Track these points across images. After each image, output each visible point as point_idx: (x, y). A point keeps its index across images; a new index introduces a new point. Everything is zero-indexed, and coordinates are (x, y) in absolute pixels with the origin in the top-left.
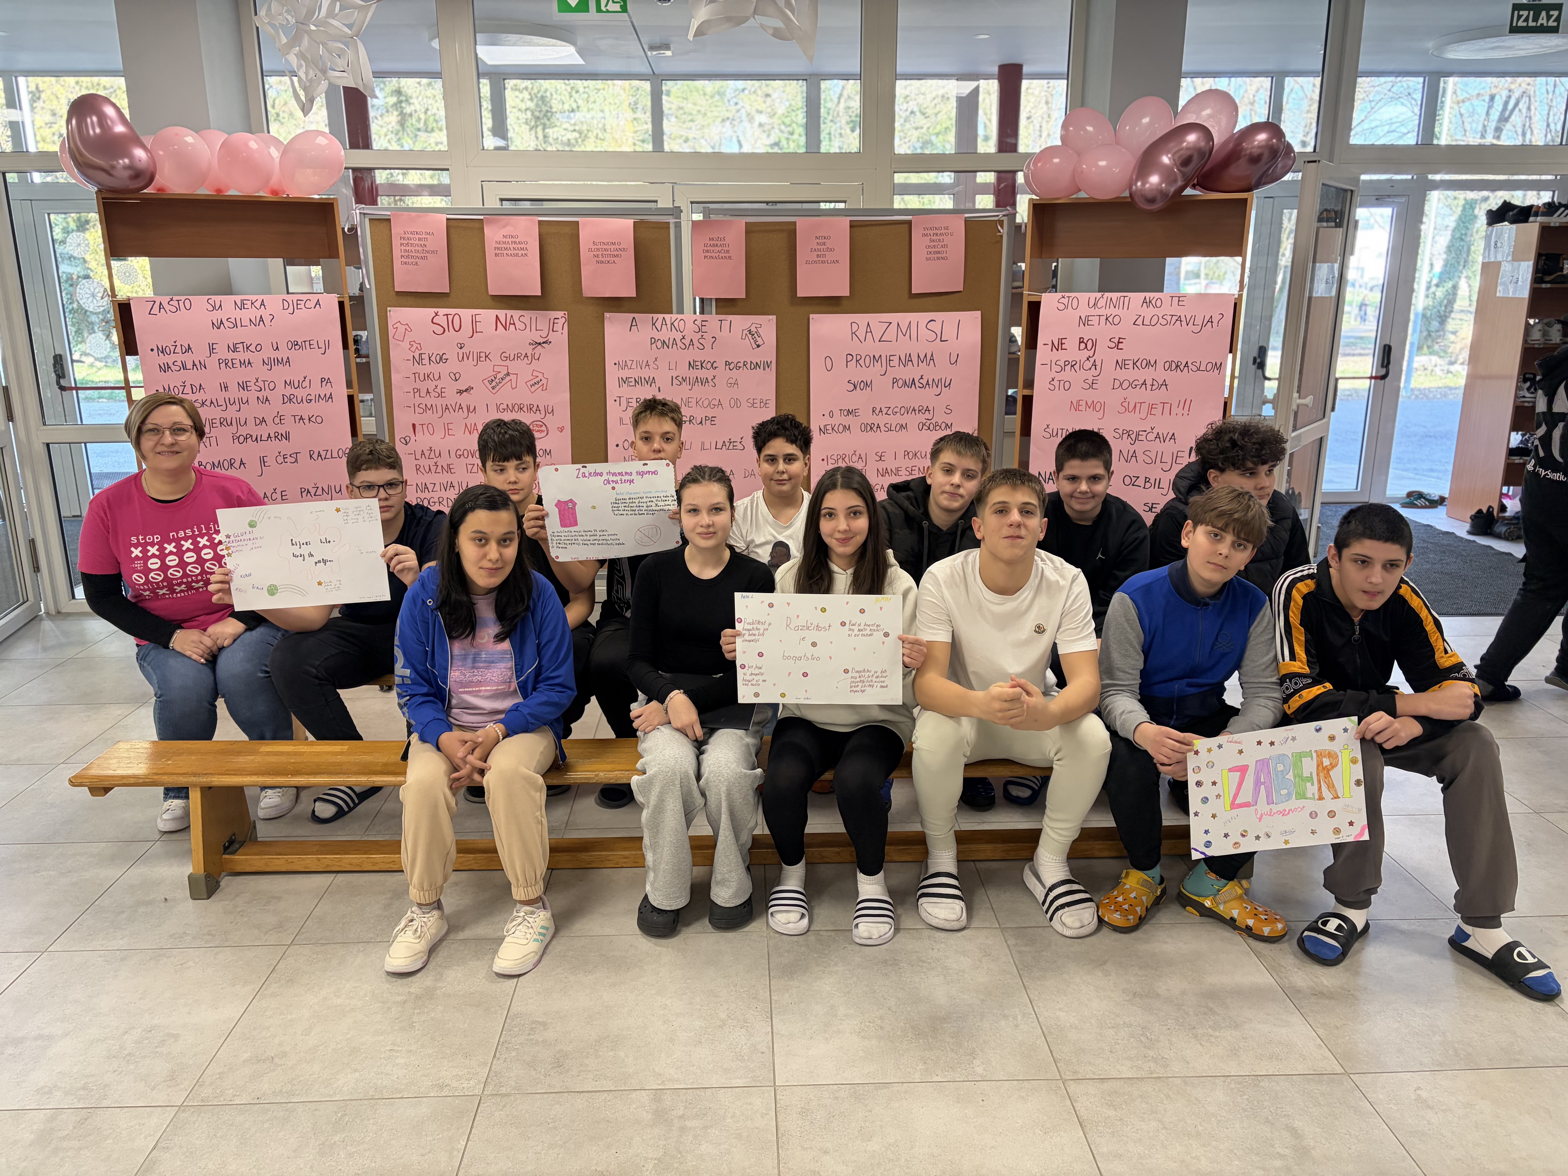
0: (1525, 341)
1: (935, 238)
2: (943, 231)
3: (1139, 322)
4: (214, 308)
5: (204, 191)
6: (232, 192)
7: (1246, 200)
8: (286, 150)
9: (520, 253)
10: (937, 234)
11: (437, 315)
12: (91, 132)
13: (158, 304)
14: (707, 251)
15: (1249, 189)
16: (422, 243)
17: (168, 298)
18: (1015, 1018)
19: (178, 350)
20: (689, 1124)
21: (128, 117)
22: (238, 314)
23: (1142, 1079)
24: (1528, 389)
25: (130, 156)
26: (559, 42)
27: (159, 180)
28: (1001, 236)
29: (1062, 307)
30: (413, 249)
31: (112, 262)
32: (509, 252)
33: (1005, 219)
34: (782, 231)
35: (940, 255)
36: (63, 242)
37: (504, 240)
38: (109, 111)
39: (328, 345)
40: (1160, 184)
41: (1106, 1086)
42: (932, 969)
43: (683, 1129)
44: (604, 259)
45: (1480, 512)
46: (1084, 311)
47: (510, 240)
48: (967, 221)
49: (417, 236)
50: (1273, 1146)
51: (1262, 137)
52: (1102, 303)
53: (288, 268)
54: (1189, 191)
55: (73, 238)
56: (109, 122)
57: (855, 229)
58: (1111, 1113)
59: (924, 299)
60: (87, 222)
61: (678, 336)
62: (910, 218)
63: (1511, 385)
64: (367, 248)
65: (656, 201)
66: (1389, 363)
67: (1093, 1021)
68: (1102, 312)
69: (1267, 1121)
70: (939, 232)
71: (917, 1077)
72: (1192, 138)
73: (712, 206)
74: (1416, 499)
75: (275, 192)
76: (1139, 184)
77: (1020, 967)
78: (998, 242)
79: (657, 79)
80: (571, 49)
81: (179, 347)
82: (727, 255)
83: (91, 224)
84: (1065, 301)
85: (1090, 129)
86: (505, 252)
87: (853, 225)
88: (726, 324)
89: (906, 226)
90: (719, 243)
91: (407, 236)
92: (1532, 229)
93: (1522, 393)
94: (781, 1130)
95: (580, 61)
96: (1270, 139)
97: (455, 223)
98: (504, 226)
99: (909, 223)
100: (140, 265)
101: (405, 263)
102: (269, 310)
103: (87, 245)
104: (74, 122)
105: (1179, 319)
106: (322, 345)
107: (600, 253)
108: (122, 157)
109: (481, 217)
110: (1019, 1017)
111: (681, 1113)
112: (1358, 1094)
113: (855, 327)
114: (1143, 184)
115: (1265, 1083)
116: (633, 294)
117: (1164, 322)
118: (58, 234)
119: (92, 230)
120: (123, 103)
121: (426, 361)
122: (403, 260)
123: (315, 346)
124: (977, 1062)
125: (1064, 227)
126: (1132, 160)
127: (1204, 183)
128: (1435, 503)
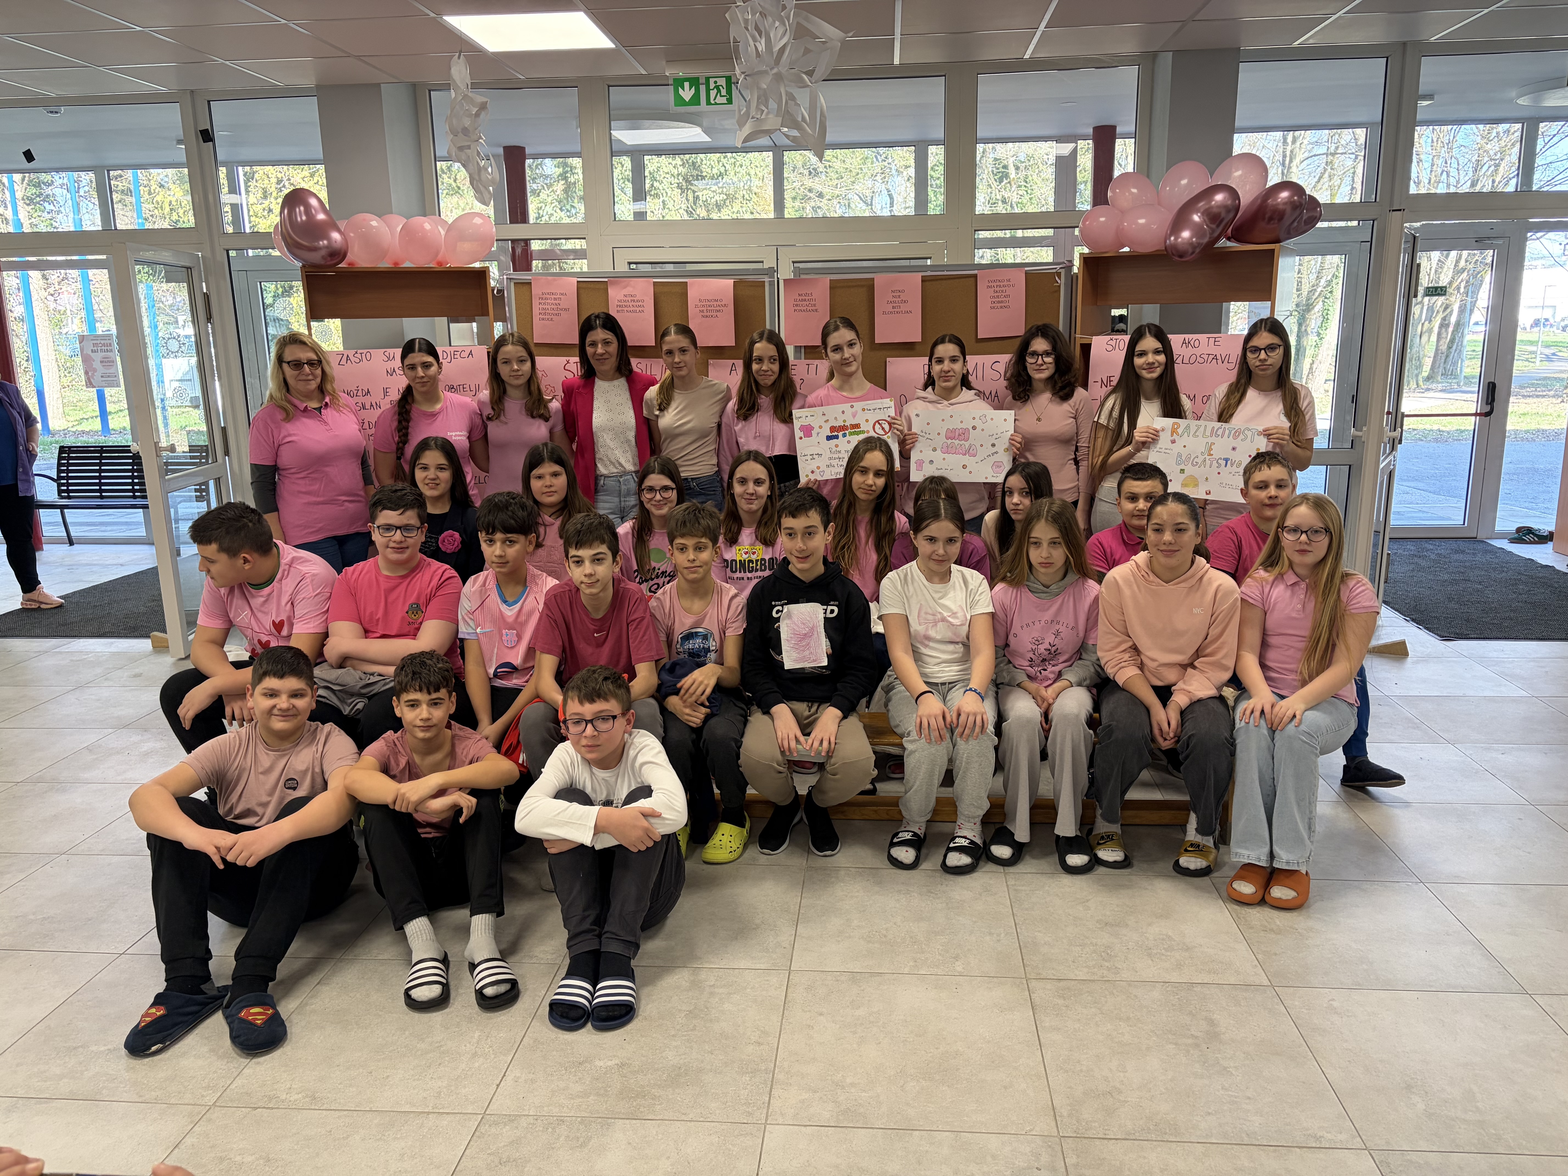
1: (998, 289)
2: (1005, 283)
4: (389, 359)
5: (385, 264)
6: (407, 264)
7: (1273, 250)
8: (450, 228)
9: (638, 309)
10: (1000, 286)
11: (568, 362)
12: (299, 219)
13: (345, 357)
14: (797, 305)
15: (1278, 241)
16: (557, 302)
17: (353, 352)
18: (999, 935)
19: (360, 393)
20: (716, 990)
21: (327, 206)
23: (1094, 981)
25: (328, 238)
26: (687, 125)
27: (350, 257)
28: (1059, 286)
29: (1110, 348)
30: (549, 307)
31: (312, 323)
32: (629, 309)
33: (1063, 272)
34: (862, 286)
35: (1002, 305)
36: (272, 305)
37: (625, 299)
38: (313, 202)
39: (477, 388)
40: (1191, 238)
41: (1062, 984)
42: (939, 898)
43: (712, 994)
44: (708, 314)
47: (630, 299)
48: (1026, 273)
49: (553, 297)
50: (1189, 1030)
51: (1285, 195)
53: (452, 325)
54: (1223, 243)
55: (281, 303)
56: (313, 211)
57: (927, 283)
58: (1061, 1002)
59: (989, 343)
60: (291, 287)
62: (975, 272)
64: (511, 308)
65: (762, 262)
66: (1493, 400)
67: (1065, 941)
69: (1190, 1013)
70: (1002, 284)
71: (906, 971)
72: (1219, 197)
73: (801, 265)
74: (1525, 535)
75: (440, 264)
76: (1172, 238)
77: (1013, 900)
78: (1056, 292)
79: (778, 150)
80: (698, 130)
81: (360, 391)
82: (814, 308)
83: (295, 289)
84: (1113, 343)
85: (1134, 190)
86: (625, 309)
87: (924, 280)
88: (812, 368)
89: (973, 279)
90: (807, 298)
91: (544, 296)
94: (789, 998)
95: (706, 138)
96: (1292, 196)
97: (584, 285)
98: (625, 287)
99: (975, 276)
100: (334, 325)
101: (543, 319)
103: (292, 309)
104: (286, 211)
105: (1215, 358)
106: (473, 388)
107: (705, 309)
108: (322, 239)
109: (606, 280)
110: (1003, 935)
111: (712, 983)
112: (1277, 1000)
114: (1176, 239)
115: (1198, 989)
116: (732, 343)
117: (1202, 360)
118: (269, 300)
119: (295, 295)
120: (324, 195)
122: (541, 316)
123: (468, 389)
124: (957, 963)
125: (1119, 278)
126: (1168, 217)
127: (1236, 236)
128: (1544, 539)
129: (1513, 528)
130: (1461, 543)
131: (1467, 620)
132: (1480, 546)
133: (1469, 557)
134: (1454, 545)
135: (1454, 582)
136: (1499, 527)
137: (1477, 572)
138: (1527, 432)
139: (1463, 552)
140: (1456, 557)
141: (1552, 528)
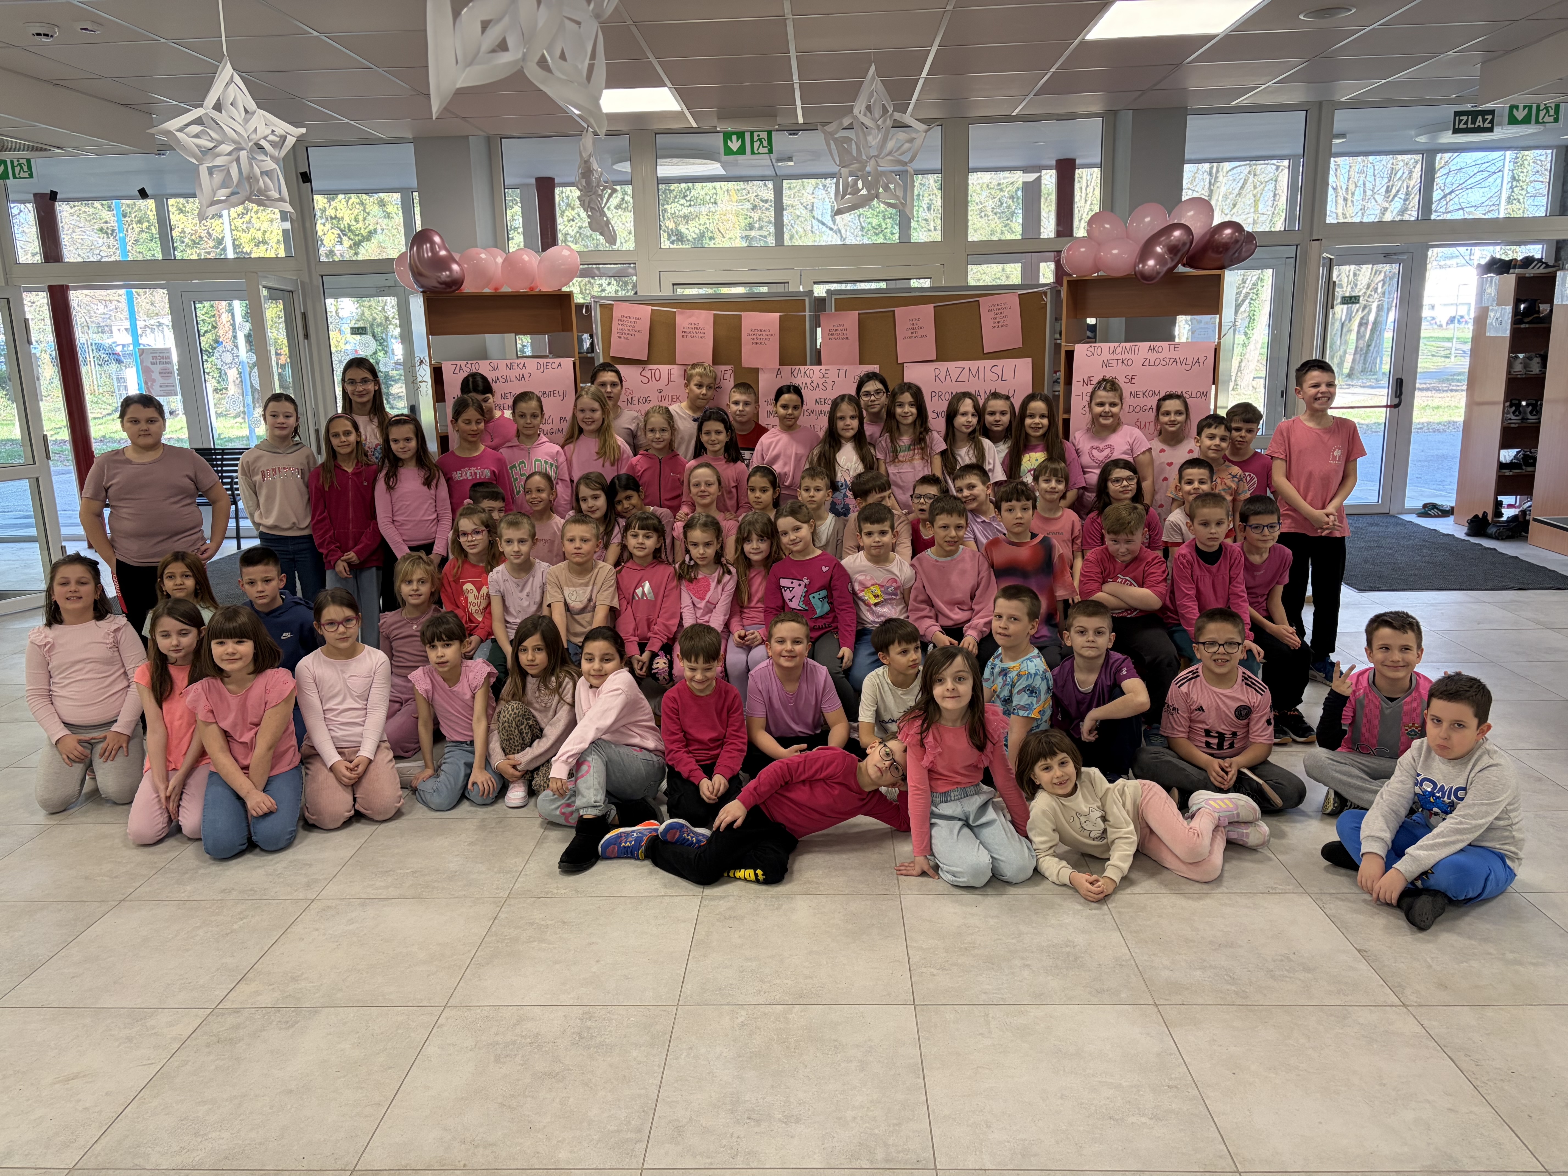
0: (1509, 372)
1: (997, 309)
2: (1003, 304)
3: (1146, 363)
4: (494, 369)
6: (507, 290)
7: (1220, 275)
8: (542, 259)
9: (700, 335)
10: (998, 307)
11: (644, 371)
12: (425, 254)
13: (458, 366)
15: (1224, 268)
22: (508, 373)
24: (1514, 413)
25: (450, 270)
27: (466, 285)
28: (1046, 303)
29: (1089, 354)
31: (431, 339)
33: (1049, 292)
35: (1002, 324)
38: (437, 241)
39: (565, 394)
40: (1155, 265)
45: (1476, 516)
46: (1106, 356)
48: (1020, 296)
51: (1228, 231)
52: (1119, 350)
54: (1181, 269)
56: (436, 247)
61: (809, 381)
63: (1499, 409)
64: (597, 326)
65: (788, 283)
66: (1401, 394)
68: (1120, 357)
72: (1177, 233)
74: (1430, 510)
75: (532, 289)
76: (1140, 266)
78: (1043, 307)
79: (778, 180)
82: (845, 337)
84: (1092, 349)
85: (1107, 226)
86: (689, 334)
88: (843, 373)
89: (974, 303)
92: (1511, 279)
93: (1509, 416)
96: (1235, 233)
101: (620, 337)
102: (528, 370)
104: (415, 248)
105: (1175, 361)
106: (560, 393)
107: (756, 337)
108: (445, 270)
113: (937, 371)
114: (1143, 266)
117: (1165, 363)
121: (636, 402)
122: (619, 335)
123: (557, 394)
125: (1095, 296)
126: (1136, 249)
127: (1189, 264)
128: (1446, 513)
129: (1419, 505)
130: (1376, 519)
131: (1380, 577)
132: (1393, 520)
133: (1382, 529)
134: (1370, 519)
135: (1371, 548)
136: (1409, 504)
137: (1388, 540)
138: (1439, 423)
139: (1377, 525)
140: (1371, 529)
141: (1453, 504)
